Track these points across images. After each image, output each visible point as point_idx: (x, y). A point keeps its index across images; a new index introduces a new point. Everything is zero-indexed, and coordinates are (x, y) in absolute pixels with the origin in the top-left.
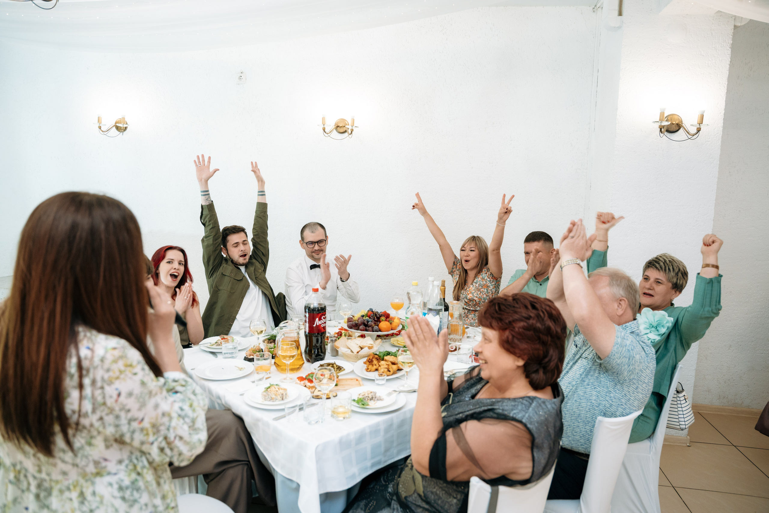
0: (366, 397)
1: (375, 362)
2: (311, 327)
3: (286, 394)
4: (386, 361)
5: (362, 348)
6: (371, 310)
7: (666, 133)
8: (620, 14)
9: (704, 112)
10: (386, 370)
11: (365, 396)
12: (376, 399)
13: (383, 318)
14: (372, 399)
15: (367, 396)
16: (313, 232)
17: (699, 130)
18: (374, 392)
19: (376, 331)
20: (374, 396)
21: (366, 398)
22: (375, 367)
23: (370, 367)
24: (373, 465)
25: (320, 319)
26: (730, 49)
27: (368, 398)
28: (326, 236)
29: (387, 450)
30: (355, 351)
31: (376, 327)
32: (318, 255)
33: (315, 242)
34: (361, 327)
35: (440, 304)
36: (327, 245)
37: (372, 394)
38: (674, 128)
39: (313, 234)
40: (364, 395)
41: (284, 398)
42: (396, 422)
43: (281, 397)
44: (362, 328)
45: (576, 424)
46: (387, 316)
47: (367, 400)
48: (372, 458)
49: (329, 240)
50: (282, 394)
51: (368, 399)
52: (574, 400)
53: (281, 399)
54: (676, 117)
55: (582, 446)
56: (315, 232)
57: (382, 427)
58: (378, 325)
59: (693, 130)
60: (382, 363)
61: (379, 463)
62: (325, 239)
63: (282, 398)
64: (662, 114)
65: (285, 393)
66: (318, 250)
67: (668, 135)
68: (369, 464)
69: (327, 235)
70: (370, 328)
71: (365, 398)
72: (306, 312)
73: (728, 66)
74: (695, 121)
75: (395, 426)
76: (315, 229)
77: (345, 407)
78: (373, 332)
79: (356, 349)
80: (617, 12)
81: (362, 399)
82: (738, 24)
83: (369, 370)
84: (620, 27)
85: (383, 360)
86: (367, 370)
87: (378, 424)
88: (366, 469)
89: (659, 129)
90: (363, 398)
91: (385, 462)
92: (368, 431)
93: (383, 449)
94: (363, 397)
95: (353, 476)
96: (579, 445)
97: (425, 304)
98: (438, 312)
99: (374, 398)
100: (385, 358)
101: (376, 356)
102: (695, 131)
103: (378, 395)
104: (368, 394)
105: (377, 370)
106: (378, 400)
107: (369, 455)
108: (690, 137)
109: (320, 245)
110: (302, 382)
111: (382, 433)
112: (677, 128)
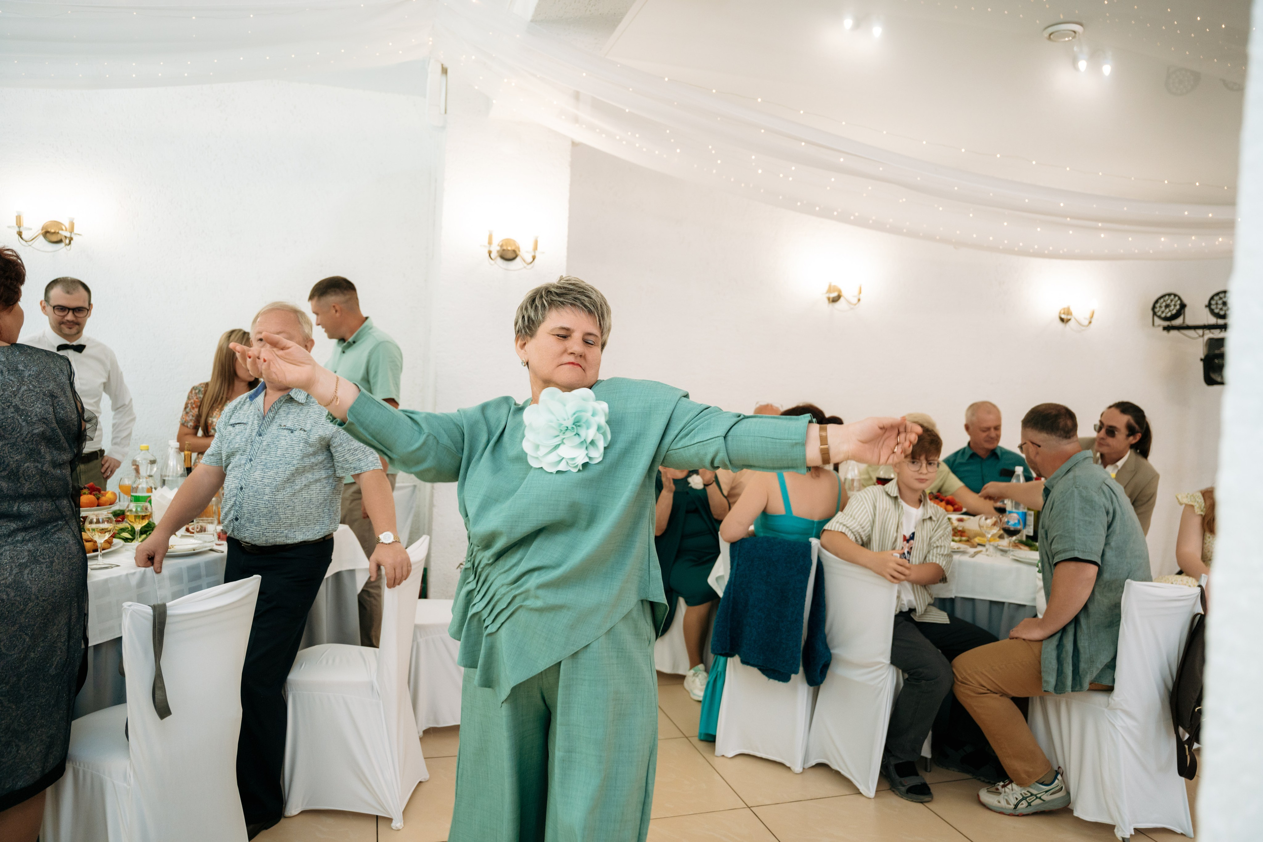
7: (499, 260)
16: (68, 292)
17: (534, 258)
26: (570, 168)
28: (90, 304)
32: (70, 328)
33: (69, 309)
36: (89, 317)
39: (68, 296)
45: (309, 511)
49: (93, 311)
52: (303, 485)
55: (319, 533)
56: (71, 294)
59: (529, 258)
62: (88, 308)
66: (72, 321)
67: (502, 262)
69: (92, 302)
73: (568, 187)
74: (532, 247)
76: (74, 290)
84: (443, 127)
96: (315, 534)
102: (531, 260)
108: (526, 264)
109: (77, 314)
112: (514, 256)
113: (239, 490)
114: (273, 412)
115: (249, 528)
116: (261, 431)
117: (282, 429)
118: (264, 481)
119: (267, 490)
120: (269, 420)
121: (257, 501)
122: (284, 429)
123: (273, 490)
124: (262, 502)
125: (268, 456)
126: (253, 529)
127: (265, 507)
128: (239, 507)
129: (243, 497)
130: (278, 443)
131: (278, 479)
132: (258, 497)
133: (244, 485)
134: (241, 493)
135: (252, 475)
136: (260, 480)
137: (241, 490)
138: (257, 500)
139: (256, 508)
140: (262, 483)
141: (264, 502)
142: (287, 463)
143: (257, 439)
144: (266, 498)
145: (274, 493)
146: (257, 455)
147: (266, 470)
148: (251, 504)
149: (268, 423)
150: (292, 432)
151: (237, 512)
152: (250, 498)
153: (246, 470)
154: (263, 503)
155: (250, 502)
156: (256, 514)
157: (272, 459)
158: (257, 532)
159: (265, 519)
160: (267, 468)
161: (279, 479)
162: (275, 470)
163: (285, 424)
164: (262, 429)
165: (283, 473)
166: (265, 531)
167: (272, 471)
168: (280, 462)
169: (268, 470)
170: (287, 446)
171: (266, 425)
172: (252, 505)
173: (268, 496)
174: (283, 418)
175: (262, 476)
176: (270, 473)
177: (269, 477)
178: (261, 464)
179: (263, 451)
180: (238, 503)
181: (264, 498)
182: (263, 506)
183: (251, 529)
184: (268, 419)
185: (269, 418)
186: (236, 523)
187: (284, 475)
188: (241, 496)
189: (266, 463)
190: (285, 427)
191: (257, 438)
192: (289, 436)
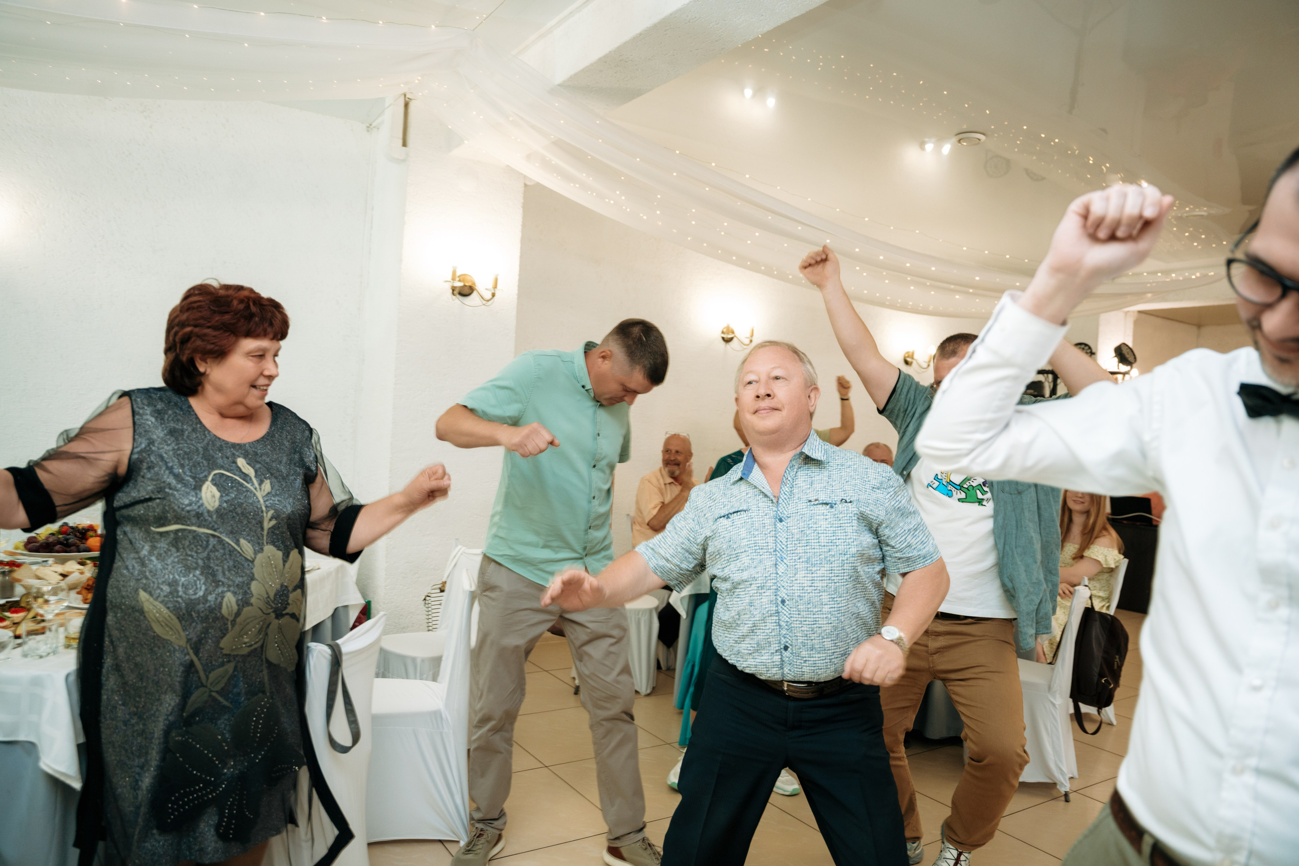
5: (64, 576)
6: (65, 524)
7: (458, 296)
8: (405, 144)
9: (497, 275)
13: (91, 533)
17: (493, 295)
19: (84, 551)
26: (521, 209)
30: (54, 581)
31: (83, 546)
34: (58, 547)
38: (466, 291)
44: (60, 550)
54: (469, 278)
58: (85, 543)
59: (488, 295)
64: (454, 273)
67: (461, 298)
73: (520, 227)
74: (490, 285)
78: (79, 552)
79: (55, 578)
80: (400, 142)
82: (528, 183)
84: (404, 161)
89: (451, 291)
102: (490, 296)
108: (484, 302)
112: (470, 291)
113: (781, 605)
114: (788, 485)
115: (807, 659)
116: (780, 514)
117: (814, 505)
118: (816, 585)
119: (825, 597)
120: (787, 498)
121: (815, 616)
122: (817, 504)
123: (833, 596)
124: (822, 616)
125: (808, 547)
126: (814, 659)
127: (828, 624)
128: (787, 629)
129: (790, 614)
130: (815, 526)
131: (835, 578)
132: (814, 610)
133: (786, 596)
134: (785, 608)
135: (794, 579)
136: (810, 585)
137: (783, 605)
138: (814, 614)
139: (815, 626)
140: (813, 588)
141: (825, 616)
142: (842, 554)
143: (780, 526)
144: (827, 610)
145: (835, 599)
146: (789, 549)
147: (813, 569)
148: (805, 623)
149: (786, 501)
150: (832, 507)
151: (785, 638)
152: (802, 613)
153: (780, 574)
154: (823, 618)
155: (803, 619)
156: (815, 635)
157: (816, 550)
158: (822, 662)
159: (830, 640)
160: (814, 565)
161: (838, 578)
162: (828, 567)
163: (815, 498)
164: (781, 511)
165: (840, 568)
166: (833, 657)
167: (823, 569)
168: (830, 553)
169: (816, 569)
170: (832, 529)
171: (785, 505)
172: (808, 623)
173: (829, 606)
174: (808, 491)
175: (811, 579)
176: (821, 572)
177: (821, 579)
178: (801, 560)
179: (796, 542)
180: (785, 624)
181: (824, 610)
182: (825, 622)
183: (812, 659)
184: (785, 496)
185: (785, 494)
186: (786, 654)
187: (843, 571)
188: (785, 613)
189: (809, 558)
190: (817, 502)
191: (778, 525)
192: (829, 514)
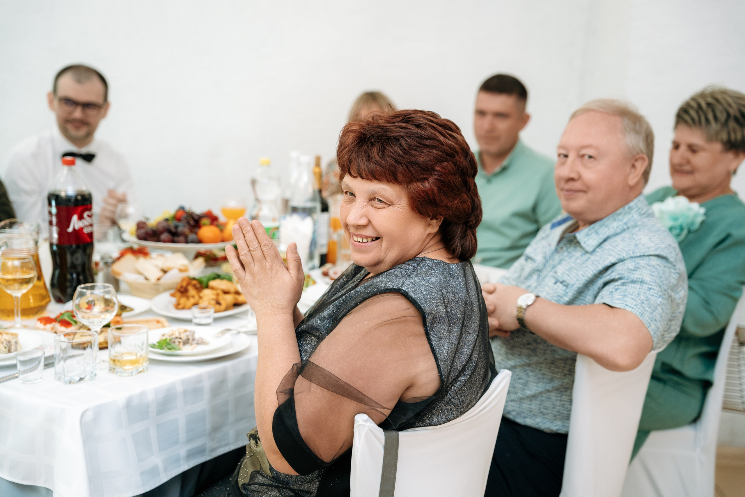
0: (177, 338)
1: (192, 291)
2: (62, 233)
3: (16, 343)
4: (213, 288)
5: (165, 272)
6: (182, 208)
10: (213, 302)
11: (174, 336)
12: (195, 342)
13: (205, 221)
14: (188, 343)
15: (177, 335)
16: (79, 82)
18: (190, 331)
19: (193, 242)
20: (191, 338)
21: (177, 340)
22: (192, 301)
23: (183, 301)
24: (190, 455)
25: (81, 218)
27: (180, 340)
29: (216, 429)
30: (153, 278)
31: (192, 237)
32: (77, 130)
33: (77, 104)
34: (164, 236)
35: (313, 199)
37: (187, 333)
39: (78, 87)
40: (173, 334)
41: (13, 348)
42: (232, 377)
43: (5, 348)
44: (166, 239)
46: (213, 219)
47: (177, 343)
48: (189, 441)
50: (9, 342)
51: (180, 342)
53: (7, 350)
56: (83, 84)
57: (207, 384)
58: (196, 233)
60: (206, 292)
61: (201, 451)
63: (7, 348)
65: (15, 340)
66: (81, 121)
68: (182, 451)
70: (182, 238)
71: (173, 340)
72: (50, 204)
75: (230, 384)
76: (86, 79)
77: (137, 353)
78: (188, 244)
79: (154, 274)
81: (168, 341)
83: (180, 307)
85: (207, 287)
86: (178, 306)
87: (198, 379)
88: (177, 460)
90: (170, 340)
91: (213, 450)
92: (179, 389)
93: (208, 426)
94: (171, 338)
95: (154, 471)
97: (286, 202)
98: (307, 212)
99: (190, 341)
100: (212, 283)
101: (194, 282)
103: (197, 336)
104: (180, 333)
105: (195, 304)
106: (198, 344)
107: (182, 435)
109: (87, 112)
110: (49, 326)
111: (206, 395)
